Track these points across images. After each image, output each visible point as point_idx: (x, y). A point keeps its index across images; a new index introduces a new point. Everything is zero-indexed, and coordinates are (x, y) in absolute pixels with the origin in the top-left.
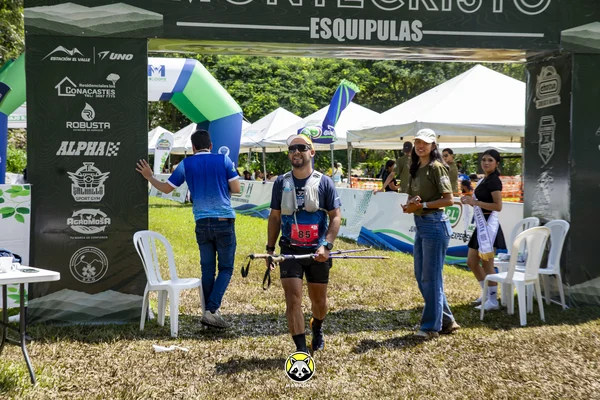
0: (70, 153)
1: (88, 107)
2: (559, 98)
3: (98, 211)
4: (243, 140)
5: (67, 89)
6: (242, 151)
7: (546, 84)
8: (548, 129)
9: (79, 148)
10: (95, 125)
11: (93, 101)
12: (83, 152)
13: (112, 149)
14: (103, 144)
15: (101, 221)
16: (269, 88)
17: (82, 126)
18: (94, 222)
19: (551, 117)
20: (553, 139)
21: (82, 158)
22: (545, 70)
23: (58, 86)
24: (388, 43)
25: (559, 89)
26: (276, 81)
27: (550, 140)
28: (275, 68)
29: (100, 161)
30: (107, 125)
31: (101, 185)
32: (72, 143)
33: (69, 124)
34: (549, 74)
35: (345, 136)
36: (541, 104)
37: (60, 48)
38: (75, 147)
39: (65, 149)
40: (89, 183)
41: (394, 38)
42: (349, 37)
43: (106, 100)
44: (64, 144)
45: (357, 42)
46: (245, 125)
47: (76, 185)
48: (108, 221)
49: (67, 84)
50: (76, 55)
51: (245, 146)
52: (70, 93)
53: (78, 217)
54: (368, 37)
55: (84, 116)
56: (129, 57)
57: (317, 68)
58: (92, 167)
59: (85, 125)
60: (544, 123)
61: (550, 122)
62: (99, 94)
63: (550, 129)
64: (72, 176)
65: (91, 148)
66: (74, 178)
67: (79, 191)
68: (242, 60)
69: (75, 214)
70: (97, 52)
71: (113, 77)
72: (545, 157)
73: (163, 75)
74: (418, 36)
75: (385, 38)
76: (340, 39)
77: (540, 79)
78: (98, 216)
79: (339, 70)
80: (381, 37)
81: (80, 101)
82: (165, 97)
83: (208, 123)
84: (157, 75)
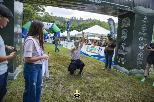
2: (130, 25)
4: (60, 35)
6: (60, 37)
7: (125, 22)
19: (127, 29)
20: (126, 35)
22: (125, 19)
24: (92, 3)
25: (130, 23)
27: (125, 35)
34: (126, 19)
35: (75, 35)
36: (123, 26)
46: (61, 33)
51: (61, 36)
57: (72, 27)
60: (123, 31)
61: (126, 31)
72: (123, 39)
77: (123, 21)
79: (74, 28)
80: (90, 0)
82: (50, 28)
83: (55, 32)
84: (48, 25)
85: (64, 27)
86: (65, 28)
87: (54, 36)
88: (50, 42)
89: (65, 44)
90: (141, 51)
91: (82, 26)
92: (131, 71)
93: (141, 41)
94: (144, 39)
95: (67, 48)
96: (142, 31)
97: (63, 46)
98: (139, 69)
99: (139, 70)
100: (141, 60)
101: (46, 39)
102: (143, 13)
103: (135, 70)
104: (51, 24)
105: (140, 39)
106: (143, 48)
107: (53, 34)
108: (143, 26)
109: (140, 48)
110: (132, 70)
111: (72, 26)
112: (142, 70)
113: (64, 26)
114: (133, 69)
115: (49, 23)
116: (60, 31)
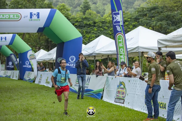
16: (92, 32)
26: (95, 29)
28: (95, 23)
68: (80, 20)
73: (38, 17)
82: (40, 30)
83: (63, 43)
84: (35, 17)
85: (85, 22)
86: (90, 25)
88: (43, 83)
89: (114, 89)
95: (126, 105)
97: (105, 99)
101: (27, 73)
104: (45, 13)
107: (55, 50)
113: (86, 18)
115: (35, 11)
116: (80, 35)
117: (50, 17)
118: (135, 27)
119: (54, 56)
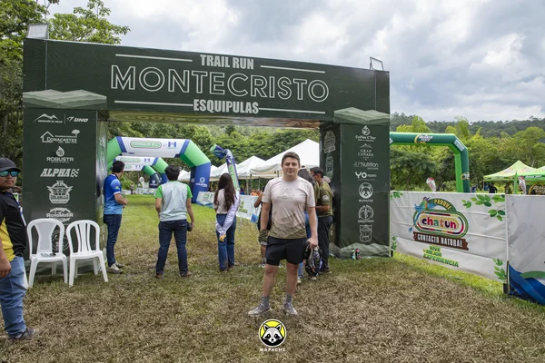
0: (49, 175)
1: (60, 149)
2: (335, 147)
3: (66, 209)
4: (211, 175)
5: (48, 138)
6: (211, 180)
7: (329, 140)
8: (330, 163)
9: (55, 172)
10: (64, 159)
11: (64, 145)
12: (56, 175)
13: (75, 173)
14: (69, 170)
15: (67, 215)
17: (56, 160)
18: (63, 215)
21: (56, 178)
22: (328, 133)
23: (42, 137)
24: (239, 114)
25: (334, 143)
27: (331, 169)
28: (234, 146)
29: (66, 180)
30: (72, 159)
31: (67, 193)
32: (50, 170)
33: (48, 159)
36: (327, 151)
37: (44, 115)
38: (52, 172)
39: (46, 173)
40: (60, 193)
41: (242, 111)
42: (216, 110)
43: (71, 144)
44: (45, 170)
45: (221, 113)
47: (52, 194)
48: (72, 215)
49: (48, 135)
50: (54, 119)
51: (213, 178)
52: (49, 141)
53: (53, 213)
54: (228, 111)
55: (58, 153)
56: (86, 120)
57: (252, 145)
58: (62, 183)
59: (58, 159)
60: (328, 161)
61: (331, 160)
62: (67, 141)
63: (331, 163)
64: (50, 189)
65: (62, 172)
66: (51, 190)
67: (54, 197)
69: (51, 211)
70: (67, 117)
71: (76, 132)
73: (175, 146)
74: (256, 111)
75: (237, 111)
76: (211, 111)
78: (66, 212)
79: (260, 146)
80: (234, 111)
81: (56, 145)
82: (177, 156)
83: (195, 167)
84: (172, 146)
85: (225, 145)
87: (193, 180)
90: (365, 204)
91: (285, 139)
92: (345, 248)
93: (362, 181)
94: (369, 175)
96: (361, 159)
98: (368, 244)
99: (368, 247)
100: (368, 224)
102: (358, 121)
103: (357, 246)
104: (181, 142)
105: (358, 176)
106: (370, 196)
108: (363, 148)
109: (362, 195)
110: (350, 247)
111: (252, 140)
112: (375, 245)
114: (351, 244)
115: (173, 141)
116: (209, 161)
117: (185, 146)
118: (249, 157)
119: (189, 177)
